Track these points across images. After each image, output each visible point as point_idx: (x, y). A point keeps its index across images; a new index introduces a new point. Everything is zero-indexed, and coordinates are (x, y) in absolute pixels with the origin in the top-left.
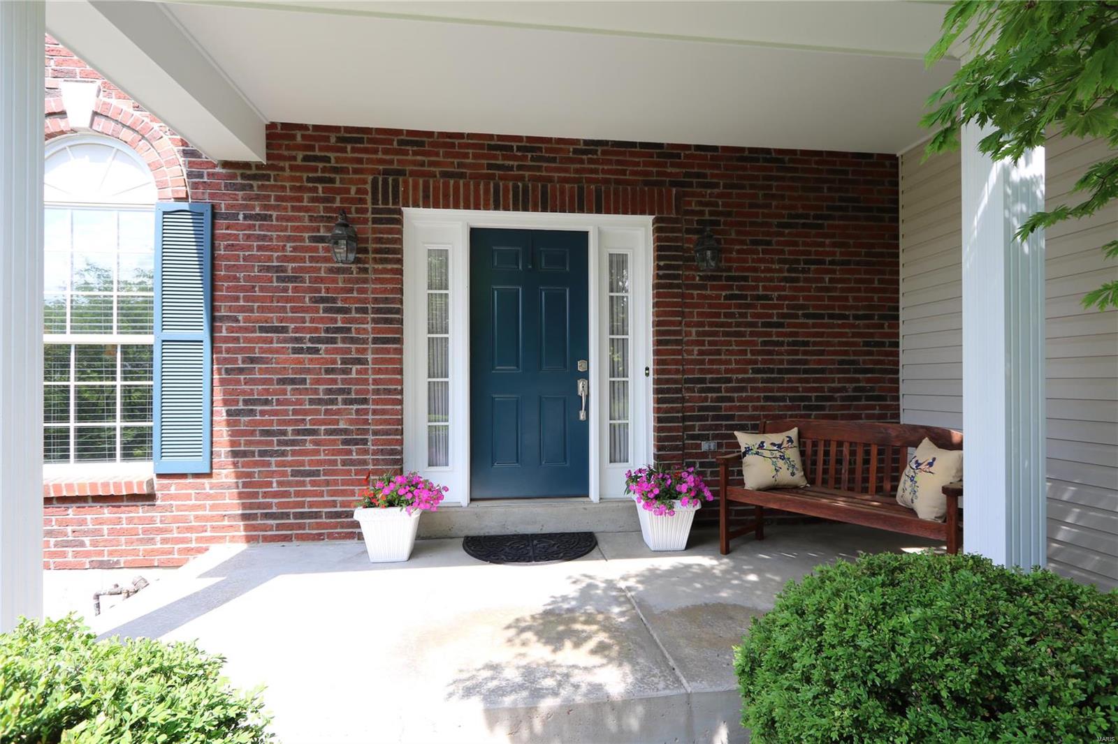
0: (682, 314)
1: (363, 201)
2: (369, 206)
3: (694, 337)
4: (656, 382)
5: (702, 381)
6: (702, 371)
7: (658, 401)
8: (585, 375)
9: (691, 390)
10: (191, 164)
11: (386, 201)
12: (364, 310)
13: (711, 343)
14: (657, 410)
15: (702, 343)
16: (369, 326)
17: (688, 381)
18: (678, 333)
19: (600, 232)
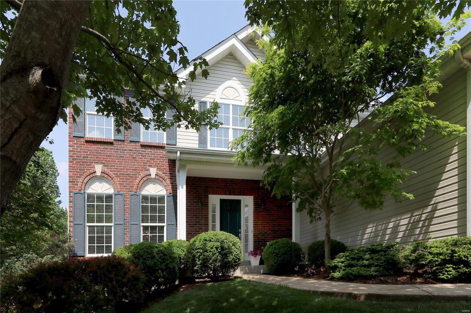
0: (258, 218)
1: (202, 193)
2: (203, 194)
3: (260, 223)
4: (254, 233)
5: (262, 233)
6: (262, 231)
7: (254, 238)
8: (240, 233)
9: (260, 235)
10: (172, 186)
11: (206, 194)
12: (202, 218)
13: (263, 225)
14: (254, 240)
15: (262, 225)
16: (203, 221)
17: (259, 233)
18: (257, 222)
19: (243, 200)
